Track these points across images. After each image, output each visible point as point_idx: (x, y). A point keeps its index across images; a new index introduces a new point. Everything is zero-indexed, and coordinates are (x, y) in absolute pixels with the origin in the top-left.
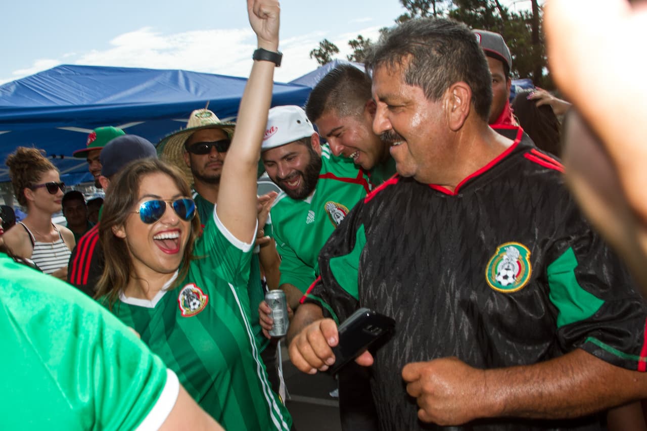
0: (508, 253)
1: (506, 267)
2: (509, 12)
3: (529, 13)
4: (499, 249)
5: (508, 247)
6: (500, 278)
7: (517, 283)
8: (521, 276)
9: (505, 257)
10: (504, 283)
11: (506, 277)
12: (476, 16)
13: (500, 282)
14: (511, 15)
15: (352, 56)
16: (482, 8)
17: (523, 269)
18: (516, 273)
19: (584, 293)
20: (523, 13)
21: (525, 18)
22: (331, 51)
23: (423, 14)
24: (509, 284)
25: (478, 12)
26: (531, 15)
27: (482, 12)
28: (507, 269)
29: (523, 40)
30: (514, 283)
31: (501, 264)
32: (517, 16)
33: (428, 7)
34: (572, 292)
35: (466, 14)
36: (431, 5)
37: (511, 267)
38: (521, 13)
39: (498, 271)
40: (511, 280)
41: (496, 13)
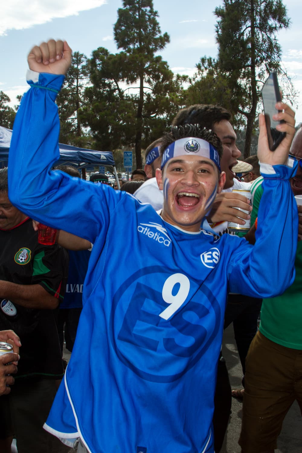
0: (23, 251)
1: (22, 256)
2: (125, 94)
3: (137, 96)
4: (20, 250)
5: (24, 249)
6: (19, 260)
7: (25, 262)
8: (27, 260)
9: (22, 252)
10: (21, 261)
11: (22, 259)
12: (103, 93)
13: (19, 261)
14: (125, 96)
15: (18, 106)
16: (107, 89)
17: (28, 257)
18: (25, 258)
19: (44, 266)
20: (133, 96)
21: (134, 99)
22: (5, 100)
23: (69, 86)
24: (22, 262)
25: (105, 91)
26: (138, 98)
27: (107, 91)
28: (22, 257)
29: (131, 114)
30: (24, 262)
31: (20, 255)
32: (130, 97)
33: (73, 81)
34: (40, 265)
35: (97, 91)
36: (76, 80)
37: (24, 256)
38: (132, 95)
39: (19, 257)
40: (23, 261)
41: (116, 93)
